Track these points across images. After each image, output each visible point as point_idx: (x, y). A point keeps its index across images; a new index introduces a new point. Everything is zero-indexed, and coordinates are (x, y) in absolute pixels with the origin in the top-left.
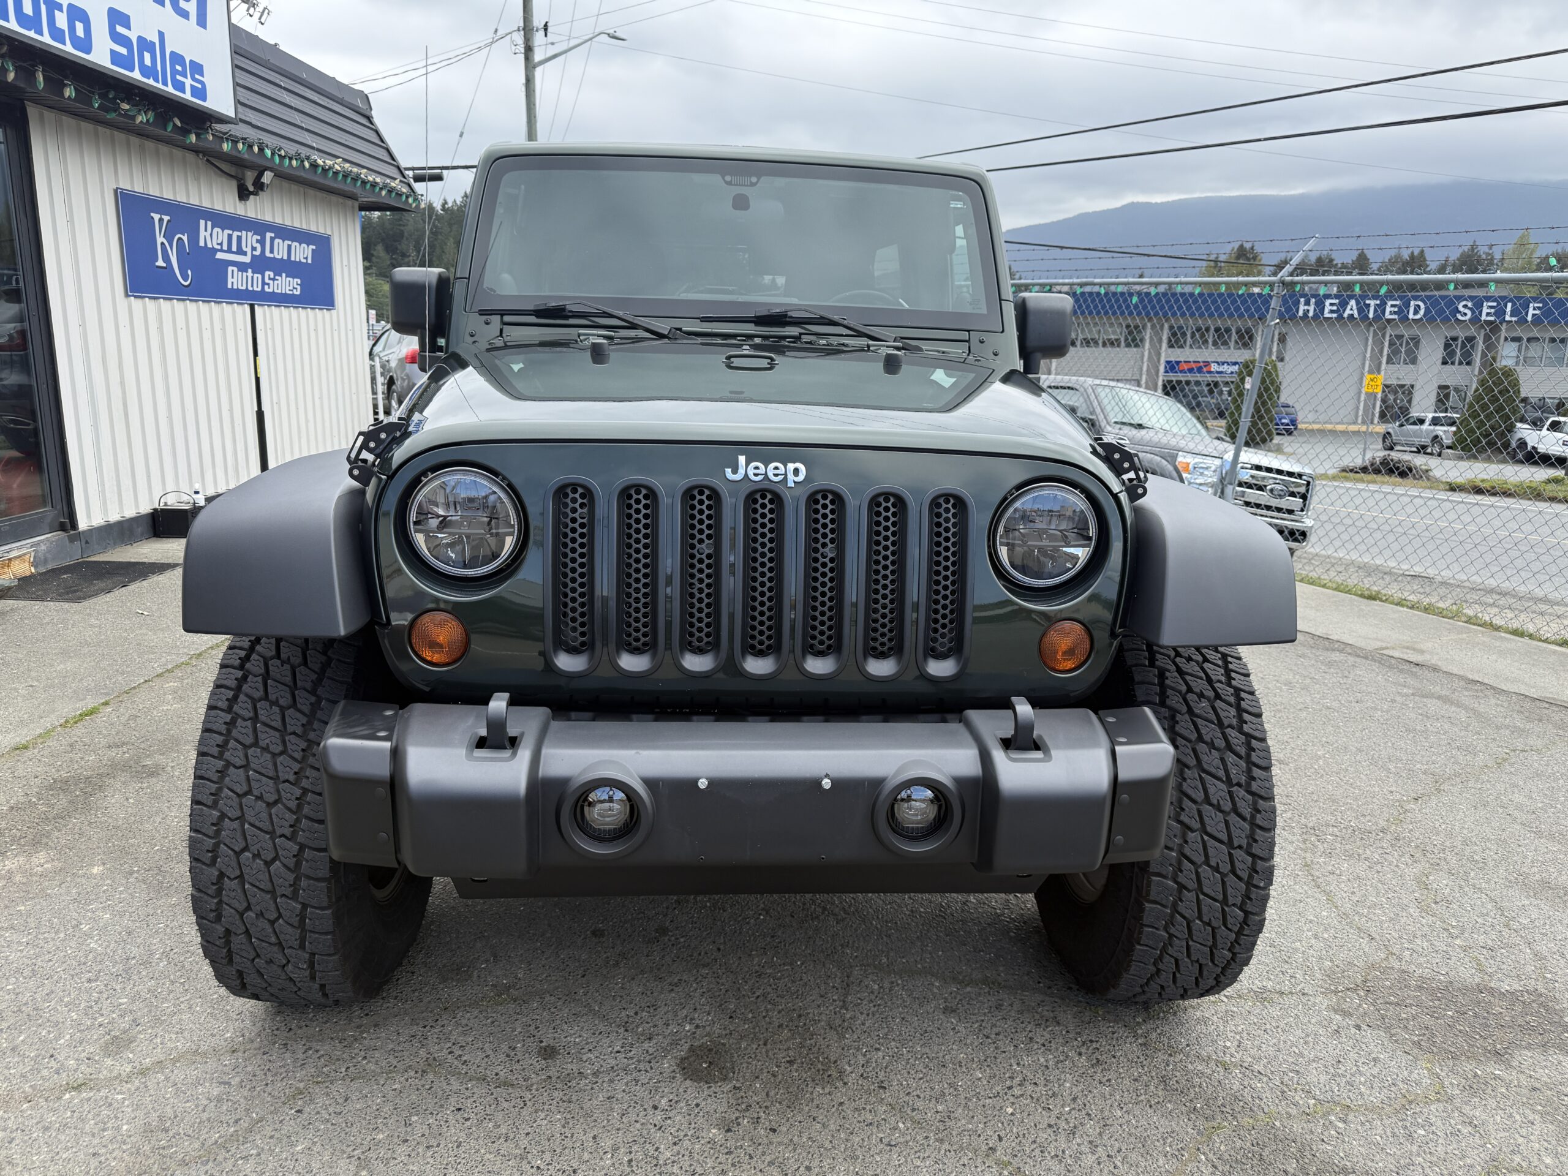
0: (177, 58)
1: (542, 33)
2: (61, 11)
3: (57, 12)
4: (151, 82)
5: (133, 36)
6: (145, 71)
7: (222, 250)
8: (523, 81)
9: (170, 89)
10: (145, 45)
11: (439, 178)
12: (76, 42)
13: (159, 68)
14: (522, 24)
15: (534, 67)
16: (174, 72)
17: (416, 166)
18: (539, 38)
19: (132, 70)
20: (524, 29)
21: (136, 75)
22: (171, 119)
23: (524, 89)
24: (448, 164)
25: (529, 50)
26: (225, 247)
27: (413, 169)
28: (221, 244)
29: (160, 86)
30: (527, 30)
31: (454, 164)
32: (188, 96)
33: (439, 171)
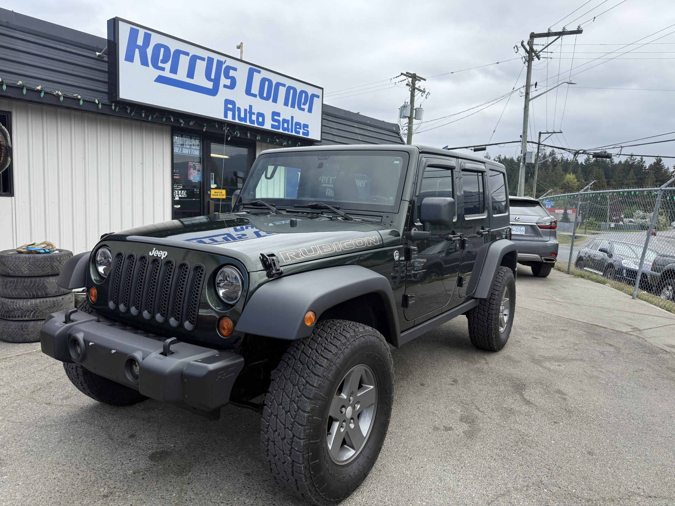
0: (298, 124)
1: (534, 86)
2: (255, 115)
3: (253, 115)
4: (286, 132)
5: (281, 119)
6: (284, 129)
7: (325, 183)
8: (524, 107)
9: (294, 134)
10: (285, 121)
11: (484, 149)
12: (259, 123)
13: (290, 127)
14: (525, 84)
15: (529, 101)
16: (296, 128)
17: (475, 145)
18: (532, 89)
19: (279, 129)
20: (526, 86)
21: (281, 131)
22: (298, 143)
23: (523, 110)
24: (487, 144)
25: (527, 94)
26: (326, 182)
27: (474, 147)
28: (325, 181)
29: (290, 133)
30: (528, 86)
31: (490, 143)
32: (301, 135)
33: (485, 146)
